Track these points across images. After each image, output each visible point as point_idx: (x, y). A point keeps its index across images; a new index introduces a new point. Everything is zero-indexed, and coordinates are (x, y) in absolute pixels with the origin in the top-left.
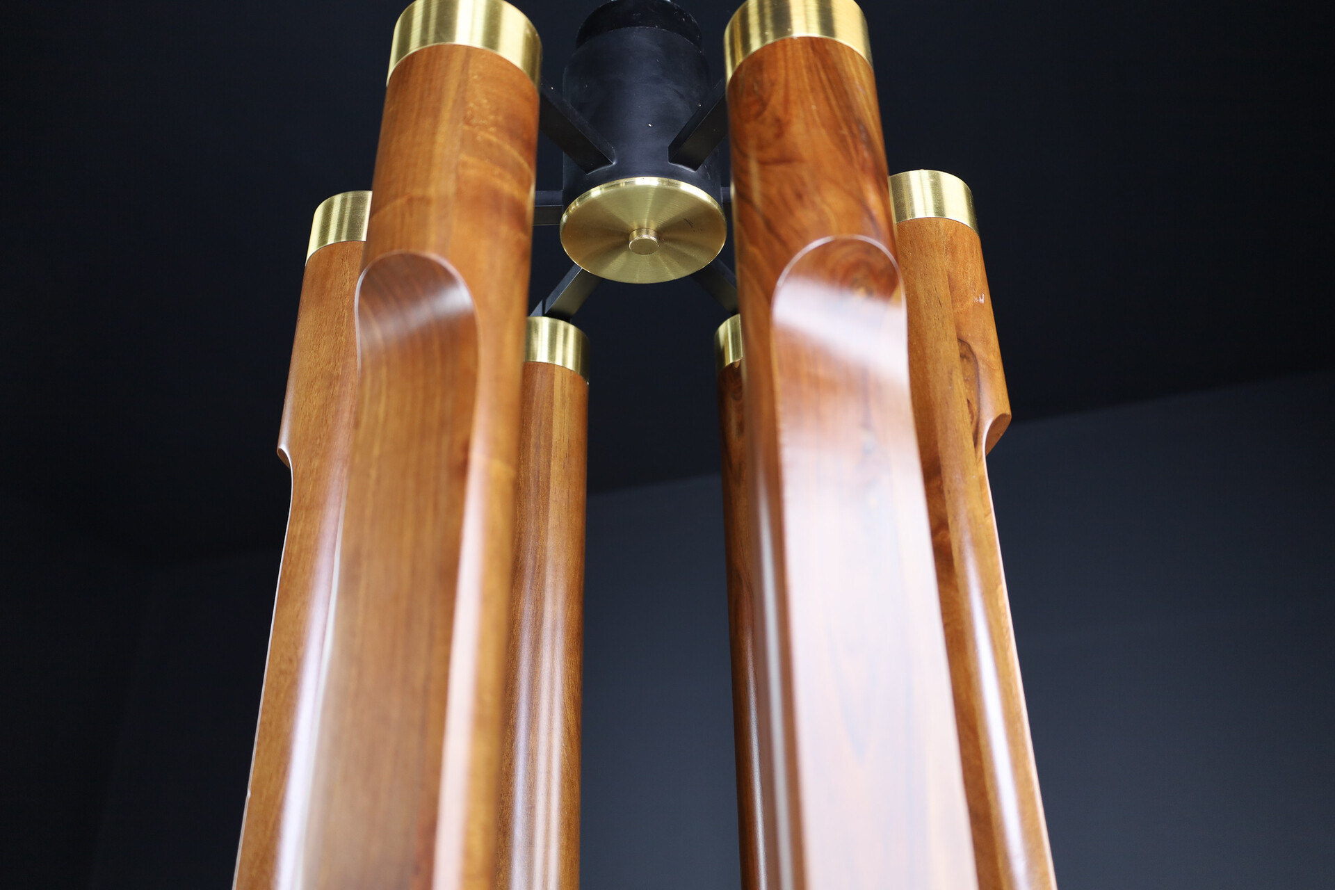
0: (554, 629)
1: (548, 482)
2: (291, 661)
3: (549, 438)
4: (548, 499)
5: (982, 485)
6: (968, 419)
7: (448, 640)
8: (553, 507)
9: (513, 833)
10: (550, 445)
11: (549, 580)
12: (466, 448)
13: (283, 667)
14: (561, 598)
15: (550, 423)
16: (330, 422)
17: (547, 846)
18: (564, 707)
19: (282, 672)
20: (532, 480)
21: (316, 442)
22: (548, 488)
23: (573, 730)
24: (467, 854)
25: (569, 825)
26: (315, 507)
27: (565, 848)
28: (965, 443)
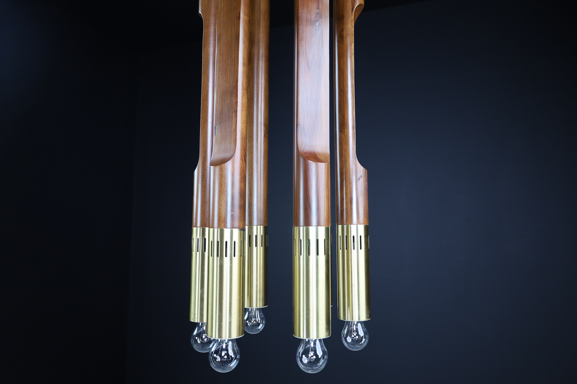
0: (262, 56)
1: (260, 20)
2: (207, 59)
3: (260, 9)
4: (260, 25)
5: (352, 21)
6: (351, 5)
7: (238, 50)
8: (261, 27)
9: (254, 99)
10: (260, 11)
11: (261, 45)
12: (239, 14)
13: (206, 60)
14: (264, 49)
15: (260, 5)
16: (210, 7)
17: (261, 103)
18: (265, 74)
19: (206, 61)
20: (256, 20)
21: (207, 10)
22: (260, 22)
23: (267, 79)
24: (243, 86)
25: (266, 99)
26: (208, 26)
27: (265, 103)
28: (350, 11)
